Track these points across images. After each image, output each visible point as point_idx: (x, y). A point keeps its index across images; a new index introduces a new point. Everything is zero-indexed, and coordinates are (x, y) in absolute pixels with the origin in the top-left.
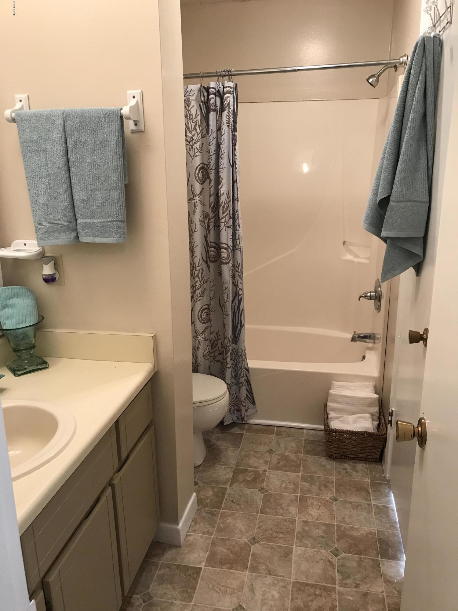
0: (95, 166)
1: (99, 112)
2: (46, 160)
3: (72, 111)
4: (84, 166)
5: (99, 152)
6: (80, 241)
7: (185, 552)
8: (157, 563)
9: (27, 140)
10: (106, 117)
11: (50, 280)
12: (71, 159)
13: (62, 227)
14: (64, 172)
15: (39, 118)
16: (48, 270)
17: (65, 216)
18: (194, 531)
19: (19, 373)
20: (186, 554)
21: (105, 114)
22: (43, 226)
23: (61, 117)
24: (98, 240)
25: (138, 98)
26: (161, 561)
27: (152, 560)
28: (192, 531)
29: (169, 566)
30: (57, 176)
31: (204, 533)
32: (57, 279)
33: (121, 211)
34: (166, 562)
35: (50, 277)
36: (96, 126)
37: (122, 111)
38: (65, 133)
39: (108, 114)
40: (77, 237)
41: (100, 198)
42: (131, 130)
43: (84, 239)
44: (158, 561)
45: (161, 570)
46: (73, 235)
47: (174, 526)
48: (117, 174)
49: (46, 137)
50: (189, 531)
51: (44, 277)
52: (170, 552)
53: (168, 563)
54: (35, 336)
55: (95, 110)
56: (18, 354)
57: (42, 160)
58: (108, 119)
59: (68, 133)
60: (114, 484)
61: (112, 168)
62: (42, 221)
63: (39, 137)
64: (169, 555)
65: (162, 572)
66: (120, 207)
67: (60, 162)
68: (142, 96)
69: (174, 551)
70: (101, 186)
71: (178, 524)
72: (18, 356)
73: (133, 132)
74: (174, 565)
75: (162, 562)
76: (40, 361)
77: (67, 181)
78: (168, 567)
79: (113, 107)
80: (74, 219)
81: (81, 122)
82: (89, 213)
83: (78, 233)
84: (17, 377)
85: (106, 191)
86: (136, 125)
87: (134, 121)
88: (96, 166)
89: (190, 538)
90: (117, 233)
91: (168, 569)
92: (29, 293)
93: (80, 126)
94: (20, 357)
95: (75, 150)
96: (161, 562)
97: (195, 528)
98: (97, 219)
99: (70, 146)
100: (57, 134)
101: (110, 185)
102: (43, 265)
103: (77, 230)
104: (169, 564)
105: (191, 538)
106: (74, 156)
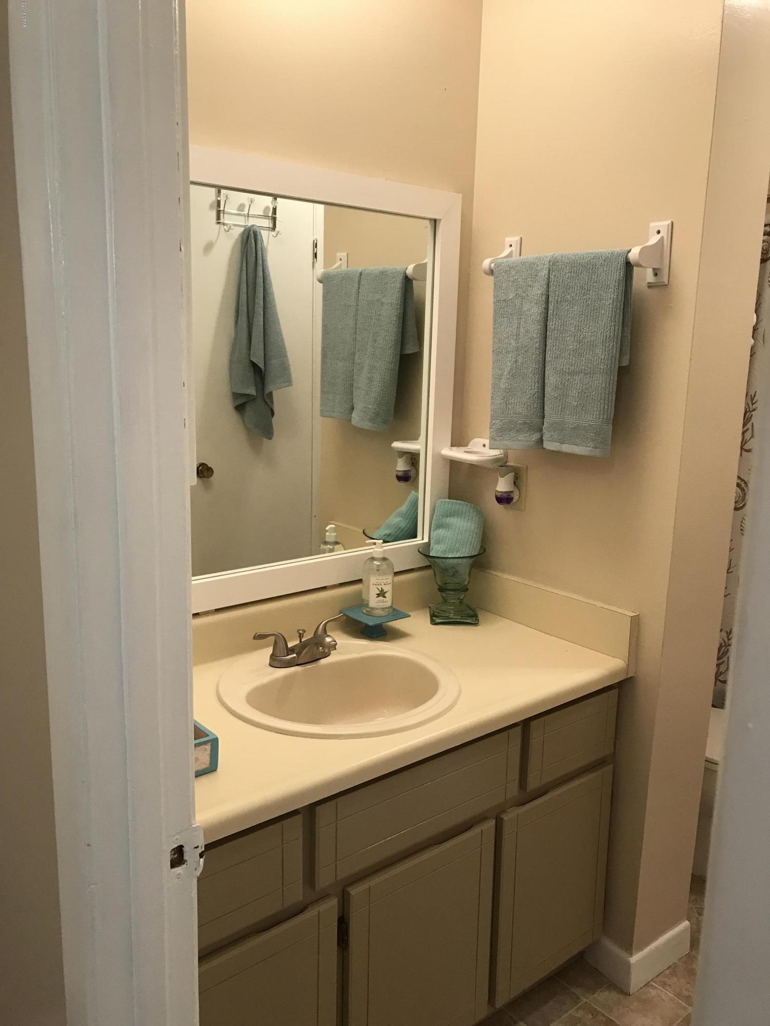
0: (580, 337)
1: (596, 257)
2: (518, 328)
3: (562, 257)
4: (565, 337)
5: (587, 316)
6: (544, 448)
7: (632, 1007)
8: (578, 998)
9: (502, 299)
10: (606, 264)
11: (504, 499)
12: (551, 325)
13: (520, 424)
14: (537, 345)
15: (520, 268)
16: (503, 485)
17: (529, 408)
18: (664, 984)
19: (438, 621)
20: (632, 1011)
21: (605, 260)
22: (498, 421)
23: (548, 266)
24: (566, 448)
25: (664, 233)
26: (586, 998)
27: (573, 990)
28: (660, 982)
29: (595, 1013)
30: (528, 349)
31: (678, 995)
32: (514, 501)
33: (604, 407)
34: (592, 1004)
35: (505, 495)
36: (590, 277)
37: (630, 255)
38: (549, 288)
39: (607, 259)
40: (541, 441)
41: (578, 385)
42: (648, 283)
43: (549, 445)
44: (581, 997)
45: (580, 1011)
46: (536, 436)
47: (623, 954)
48: (607, 349)
49: (524, 295)
50: (655, 979)
51: (499, 495)
52: (606, 993)
53: (596, 1007)
54: (470, 575)
55: (592, 254)
56: (444, 595)
57: (514, 327)
58: (607, 267)
59: (551, 289)
60: (503, 819)
61: (602, 341)
62: (499, 412)
63: (516, 294)
64: (603, 996)
65: (580, 1014)
66: (604, 400)
67: (534, 329)
68: (672, 229)
69: (613, 996)
70: (583, 367)
71: (631, 955)
72: (443, 597)
73: (650, 286)
74: (604, 1015)
75: (588, 1001)
76: (471, 612)
77: (540, 358)
78: (592, 1015)
79: (618, 249)
80: (542, 414)
81: (571, 272)
82: (560, 407)
83: (542, 436)
84: (433, 626)
85: (589, 376)
86: (656, 275)
87: (654, 269)
88: (582, 336)
89: (651, 991)
90: (593, 440)
91: (590, 1016)
92: (475, 513)
93: (570, 277)
94: (445, 601)
95: (557, 314)
96: (585, 1000)
97: (667, 979)
98: (569, 417)
99: (551, 307)
100: (537, 291)
101: (596, 366)
102: (499, 477)
103: (541, 430)
104: (596, 1010)
105: (653, 992)
106: (554, 322)
